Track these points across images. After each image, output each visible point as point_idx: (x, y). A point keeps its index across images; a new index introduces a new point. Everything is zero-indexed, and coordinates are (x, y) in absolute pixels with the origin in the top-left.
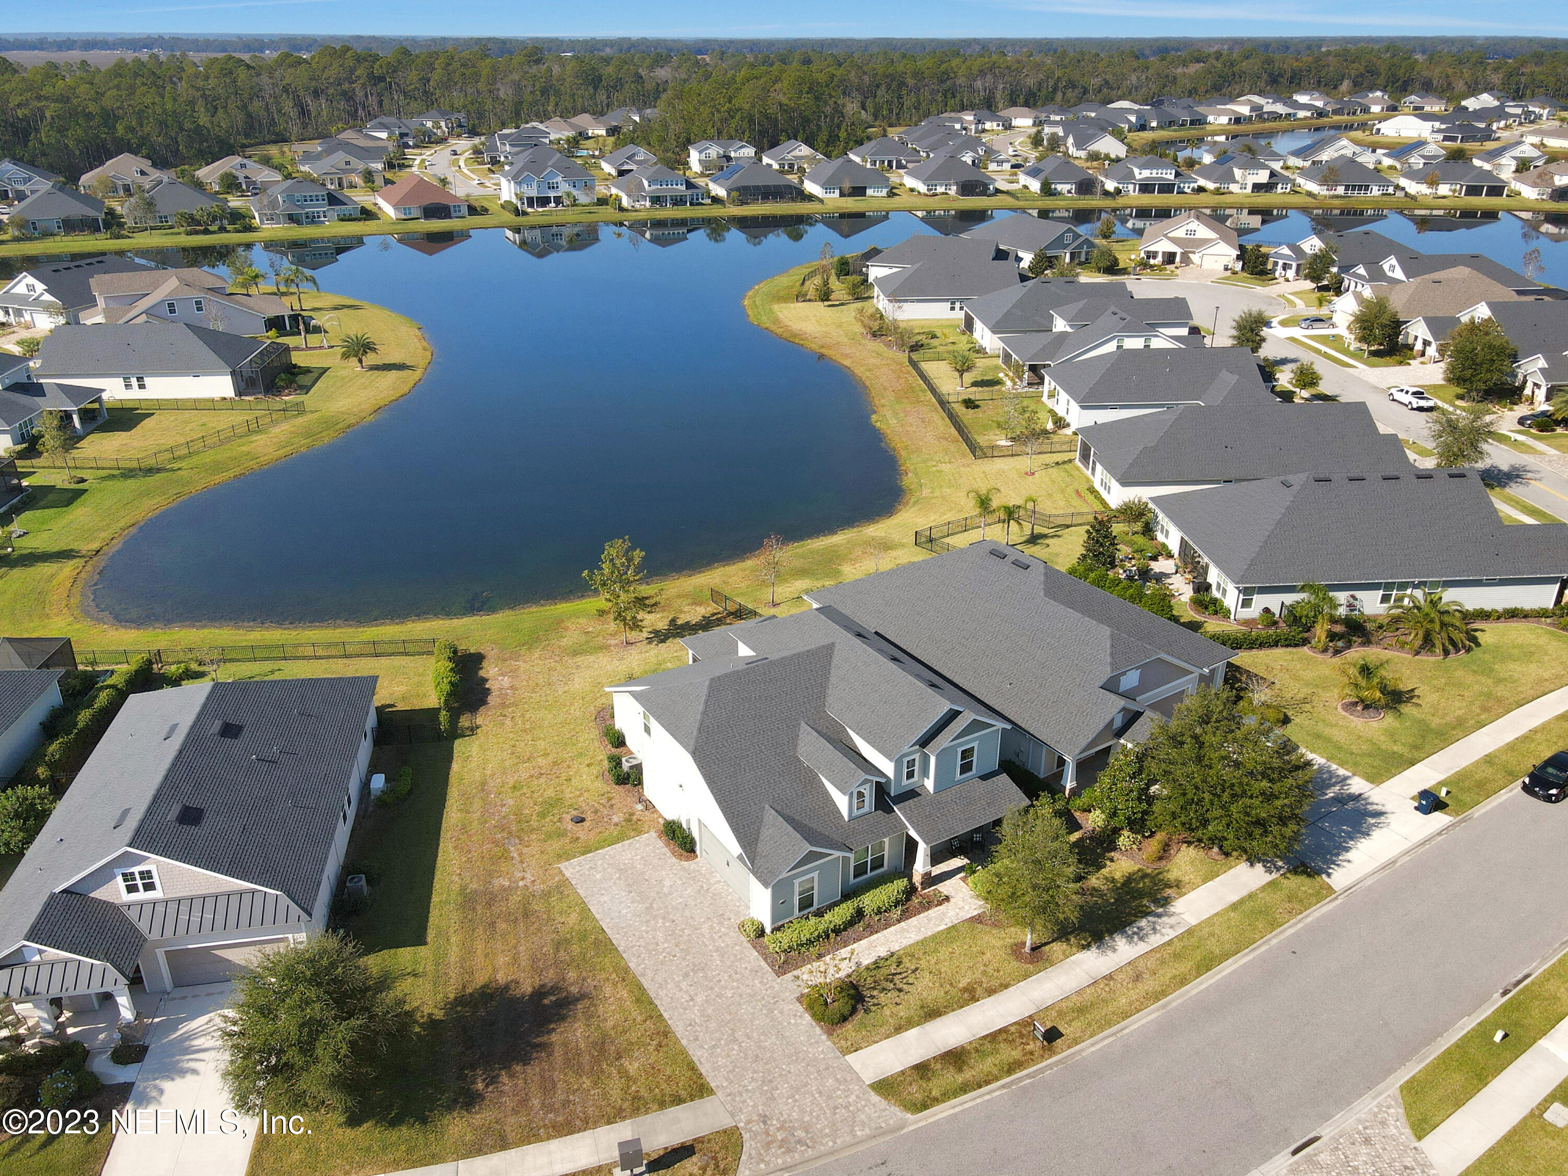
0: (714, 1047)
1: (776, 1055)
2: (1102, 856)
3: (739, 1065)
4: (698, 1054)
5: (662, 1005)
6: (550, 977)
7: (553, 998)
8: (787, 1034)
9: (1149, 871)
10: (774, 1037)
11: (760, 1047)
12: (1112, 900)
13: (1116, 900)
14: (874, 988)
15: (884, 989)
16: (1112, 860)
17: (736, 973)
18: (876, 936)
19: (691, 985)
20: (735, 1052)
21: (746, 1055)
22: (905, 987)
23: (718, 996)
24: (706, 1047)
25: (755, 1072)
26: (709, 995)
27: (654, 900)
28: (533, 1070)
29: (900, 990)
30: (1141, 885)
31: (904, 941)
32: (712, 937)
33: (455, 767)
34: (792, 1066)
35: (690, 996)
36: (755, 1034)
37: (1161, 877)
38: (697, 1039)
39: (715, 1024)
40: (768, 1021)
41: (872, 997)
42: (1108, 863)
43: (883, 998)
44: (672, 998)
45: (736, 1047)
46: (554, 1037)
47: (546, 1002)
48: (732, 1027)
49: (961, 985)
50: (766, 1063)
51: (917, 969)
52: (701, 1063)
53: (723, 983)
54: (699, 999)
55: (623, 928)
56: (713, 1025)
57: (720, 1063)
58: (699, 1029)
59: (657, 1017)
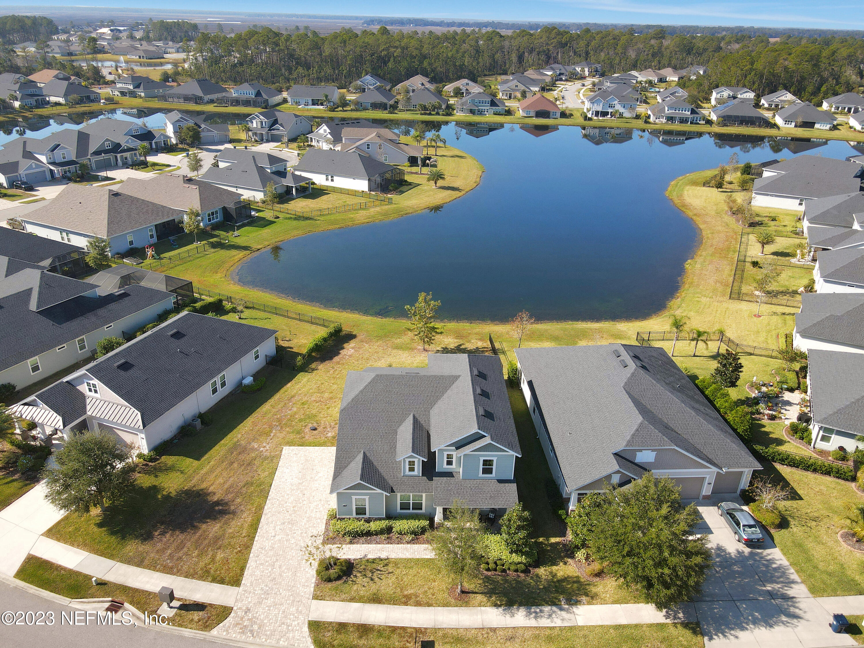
0: (262, 564)
1: (283, 582)
2: (561, 558)
3: (263, 578)
4: (251, 564)
5: (260, 533)
6: (229, 497)
7: (220, 508)
8: (299, 575)
9: (582, 580)
10: (291, 573)
11: (281, 575)
12: (542, 587)
13: (545, 588)
14: (360, 572)
15: (365, 575)
16: (565, 563)
17: (306, 533)
18: (389, 545)
19: (281, 529)
20: (267, 571)
21: (271, 575)
22: (376, 579)
23: (287, 540)
24: (258, 562)
25: (266, 586)
26: (284, 538)
27: (307, 480)
28: (182, 537)
29: (372, 580)
30: (569, 586)
31: (400, 555)
32: (312, 510)
33: (289, 385)
34: (284, 592)
35: (276, 534)
36: (284, 567)
37: (587, 587)
38: (257, 557)
39: (272, 553)
40: (296, 563)
41: (356, 576)
42: (561, 564)
43: (360, 579)
44: (267, 531)
45: (270, 570)
46: (204, 526)
47: (217, 508)
48: (278, 558)
49: (406, 593)
50: (275, 584)
51: (392, 572)
52: (248, 569)
53: (295, 535)
54: (277, 538)
55: (280, 488)
56: (271, 553)
57: (256, 573)
58: (263, 552)
59: (251, 537)
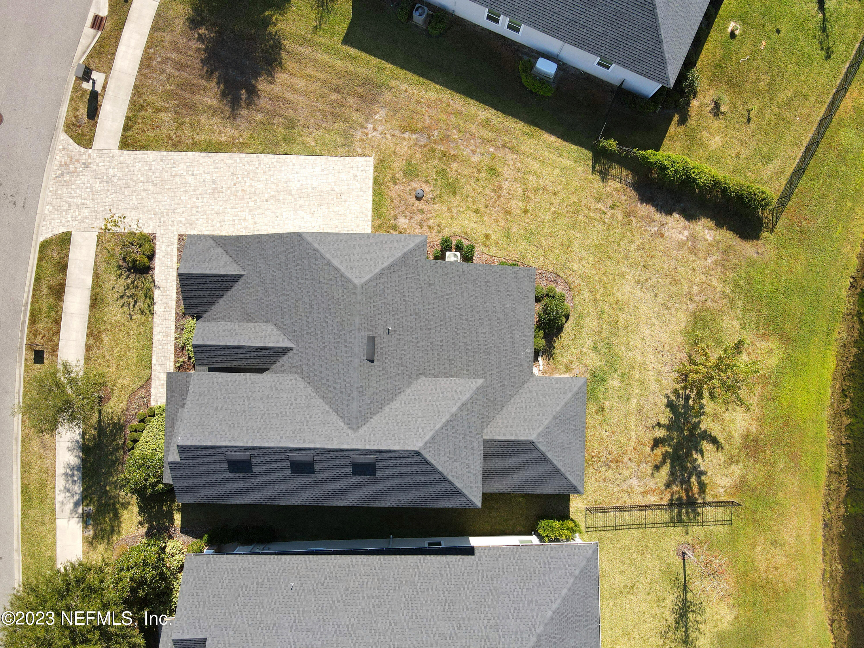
0: (151, 167)
1: (123, 197)
2: (149, 520)
3: (130, 173)
4: (151, 156)
5: (200, 156)
6: (263, 102)
7: (244, 97)
8: (133, 212)
9: (114, 538)
10: (136, 203)
11: (134, 192)
12: (108, 488)
13: (106, 492)
14: (133, 282)
15: (128, 288)
16: (141, 523)
17: (197, 212)
18: (174, 315)
19: (204, 180)
20: (139, 176)
21: (134, 181)
22: (122, 301)
23: (186, 191)
24: (153, 163)
25: (119, 179)
26: (190, 186)
27: (296, 200)
28: (196, 63)
29: (122, 297)
30: (107, 520)
31: (159, 329)
32: (237, 215)
34: (110, 200)
35: (196, 176)
36: (145, 194)
37: (106, 540)
38: (162, 161)
39: (166, 177)
40: (150, 208)
41: (127, 277)
42: (140, 519)
43: (122, 282)
44: (201, 164)
45: (142, 179)
46: (213, 84)
47: (243, 92)
48: (158, 185)
49: (104, 335)
50: (121, 188)
51: (131, 318)
52: (143, 154)
53: (195, 199)
54: (191, 179)
55: (281, 167)
56: (166, 175)
57: (137, 164)
58: (168, 166)
59: (193, 147)
